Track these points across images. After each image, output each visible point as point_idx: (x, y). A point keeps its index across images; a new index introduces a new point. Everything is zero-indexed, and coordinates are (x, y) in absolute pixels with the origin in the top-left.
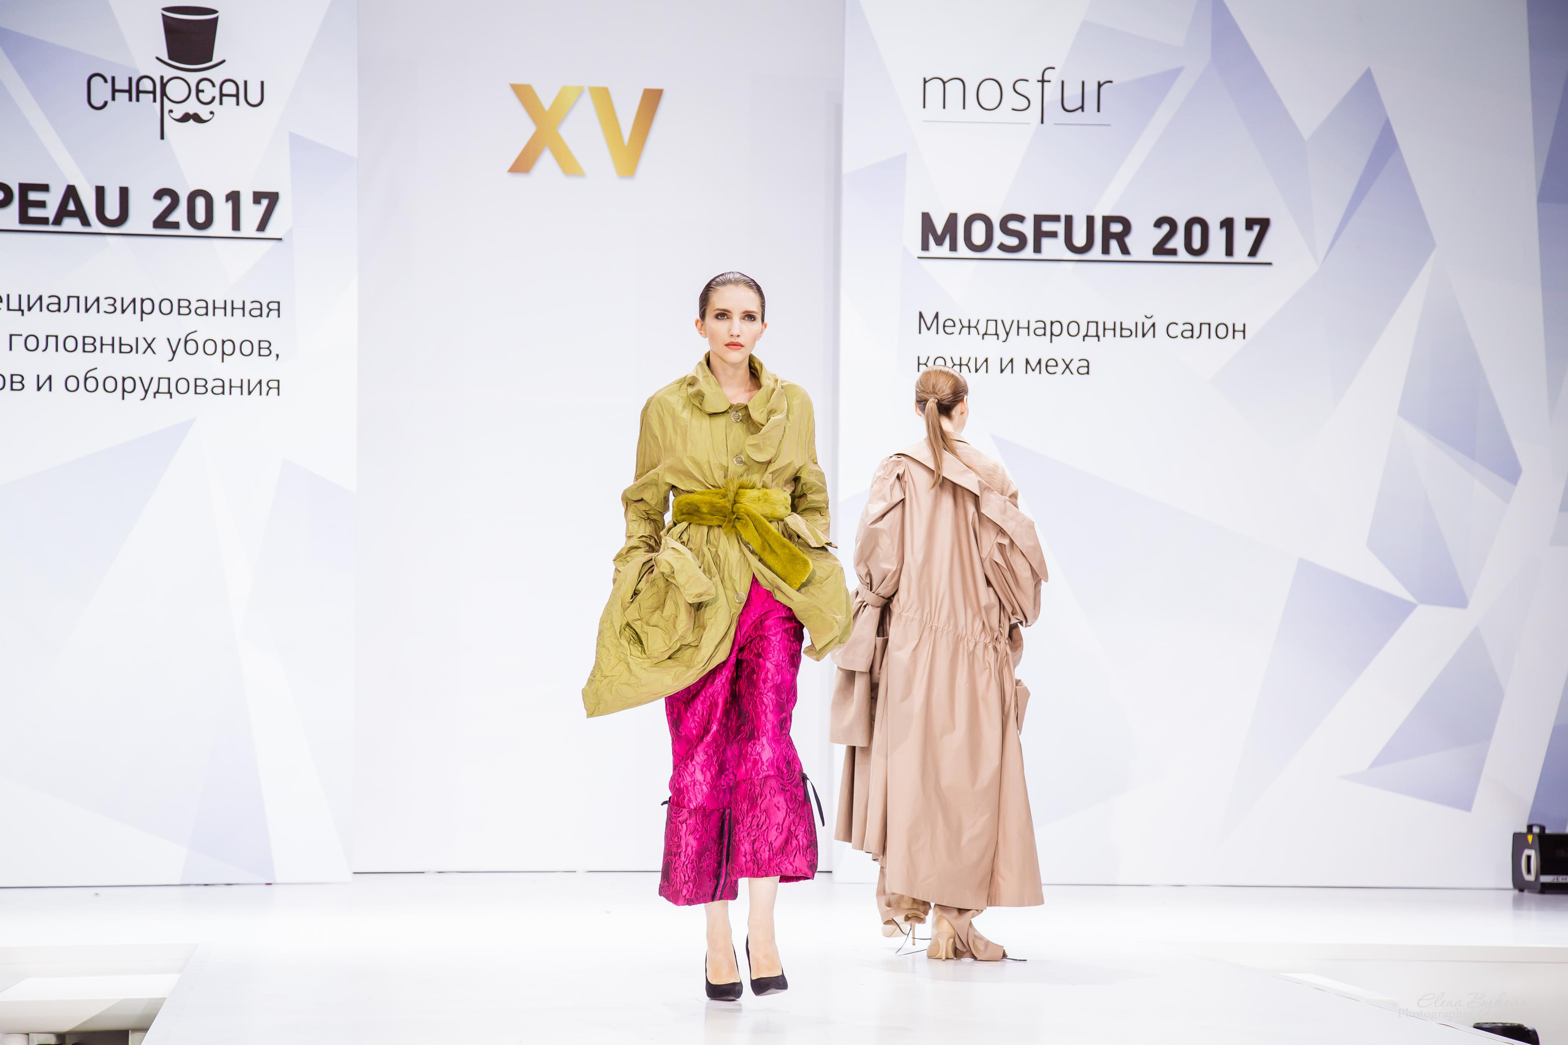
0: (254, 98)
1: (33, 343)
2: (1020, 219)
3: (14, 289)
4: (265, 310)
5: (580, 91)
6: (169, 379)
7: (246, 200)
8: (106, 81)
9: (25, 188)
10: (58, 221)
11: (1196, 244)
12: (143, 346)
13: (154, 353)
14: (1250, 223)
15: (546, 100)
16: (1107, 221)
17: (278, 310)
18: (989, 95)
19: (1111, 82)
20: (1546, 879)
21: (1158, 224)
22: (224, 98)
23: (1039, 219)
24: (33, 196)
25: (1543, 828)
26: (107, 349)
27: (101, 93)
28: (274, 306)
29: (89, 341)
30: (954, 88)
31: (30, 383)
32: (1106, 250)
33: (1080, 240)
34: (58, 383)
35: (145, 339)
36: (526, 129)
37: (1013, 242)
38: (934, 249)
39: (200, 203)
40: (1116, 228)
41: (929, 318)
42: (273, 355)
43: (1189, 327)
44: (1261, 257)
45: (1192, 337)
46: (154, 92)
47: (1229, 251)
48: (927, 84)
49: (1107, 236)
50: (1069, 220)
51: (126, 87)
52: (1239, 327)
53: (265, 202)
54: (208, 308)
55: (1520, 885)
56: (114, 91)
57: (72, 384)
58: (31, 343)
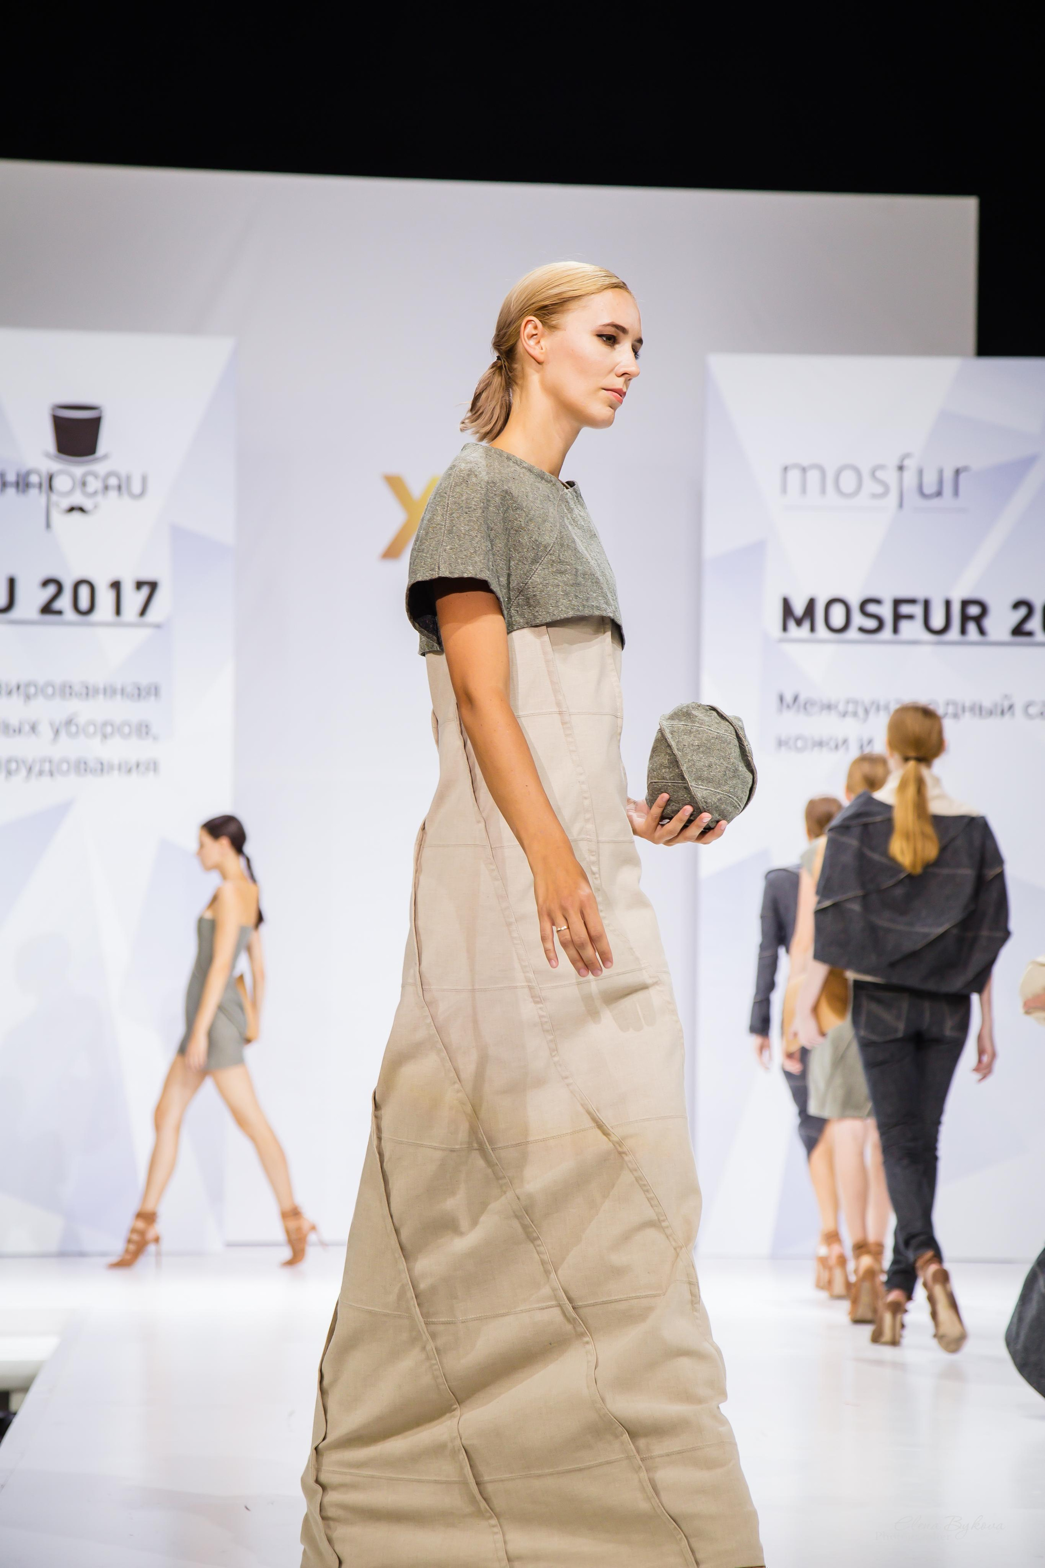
0: (136, 488)
2: (877, 601)
4: (144, 693)
6: (51, 760)
7: (128, 589)
12: (27, 728)
13: (37, 734)
15: (417, 490)
16: (965, 604)
17: (157, 692)
18: (848, 481)
19: (966, 469)
21: (1016, 606)
22: (108, 491)
23: (897, 603)
28: (152, 689)
30: (813, 476)
32: (963, 631)
33: (938, 621)
35: (29, 722)
36: (398, 518)
37: (871, 624)
38: (794, 630)
39: (84, 591)
40: (974, 610)
41: (789, 698)
42: (151, 737)
46: (41, 485)
49: (965, 619)
50: (927, 604)
51: (15, 481)
53: (146, 590)
54: (89, 692)
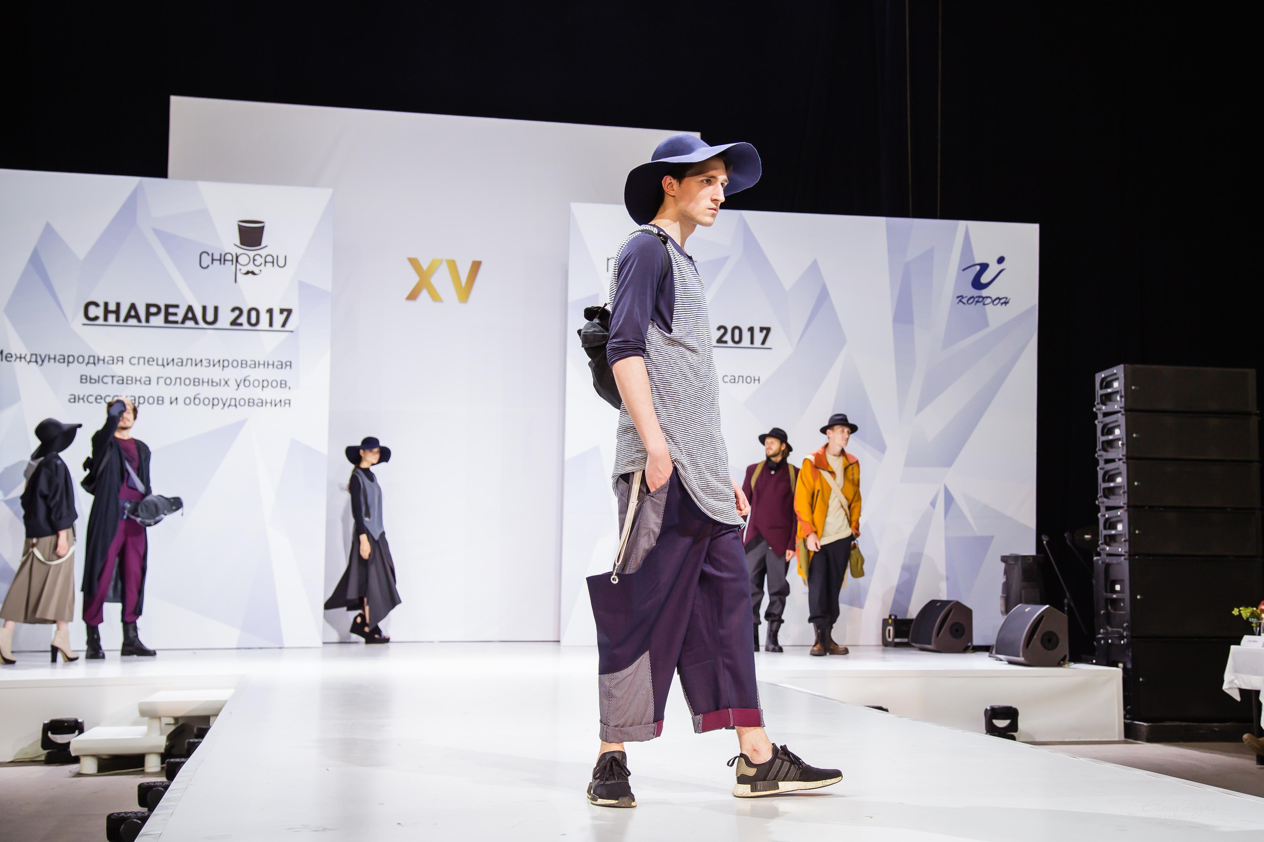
0: (281, 263)
1: (169, 381)
3: (160, 355)
4: (284, 366)
5: (441, 261)
6: (235, 399)
7: (276, 313)
8: (209, 255)
9: (167, 307)
10: (183, 322)
11: (737, 339)
12: (223, 383)
13: (228, 386)
14: (762, 329)
15: (425, 265)
17: (291, 365)
20: (897, 640)
21: (719, 328)
22: (267, 264)
24: (171, 310)
25: (896, 616)
26: (206, 384)
27: (206, 260)
28: (288, 364)
29: (197, 380)
31: (167, 401)
34: (181, 401)
35: (224, 380)
36: (415, 279)
39: (254, 314)
42: (287, 388)
43: (733, 378)
44: (767, 345)
45: (735, 382)
46: (232, 261)
47: (752, 342)
48: (609, 261)
51: (219, 258)
52: (757, 378)
53: (285, 314)
54: (256, 365)
55: (886, 644)
56: (213, 260)
57: (188, 401)
58: (168, 381)
